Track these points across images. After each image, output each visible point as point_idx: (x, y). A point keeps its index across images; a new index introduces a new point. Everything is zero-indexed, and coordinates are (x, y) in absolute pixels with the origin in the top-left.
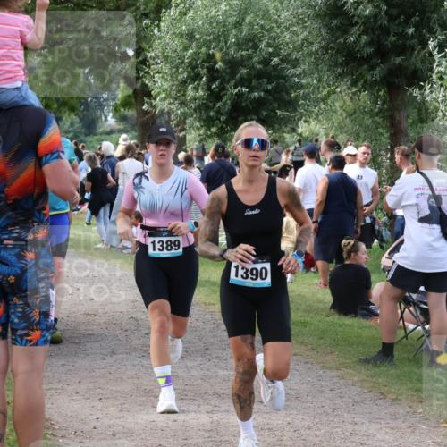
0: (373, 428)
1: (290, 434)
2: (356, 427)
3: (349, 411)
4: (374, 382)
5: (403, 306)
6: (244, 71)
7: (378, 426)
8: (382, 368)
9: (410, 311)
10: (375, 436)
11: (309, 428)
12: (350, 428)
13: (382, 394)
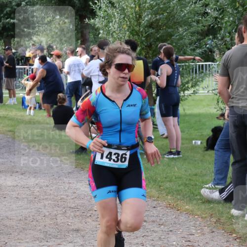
0: (79, 185)
1: (38, 190)
2: (70, 185)
3: (66, 178)
4: (78, 163)
5: (91, 125)
6: (8, 9)
7: (81, 184)
8: (82, 156)
9: (94, 127)
10: (80, 189)
11: (47, 186)
12: (67, 185)
13: (82, 168)
